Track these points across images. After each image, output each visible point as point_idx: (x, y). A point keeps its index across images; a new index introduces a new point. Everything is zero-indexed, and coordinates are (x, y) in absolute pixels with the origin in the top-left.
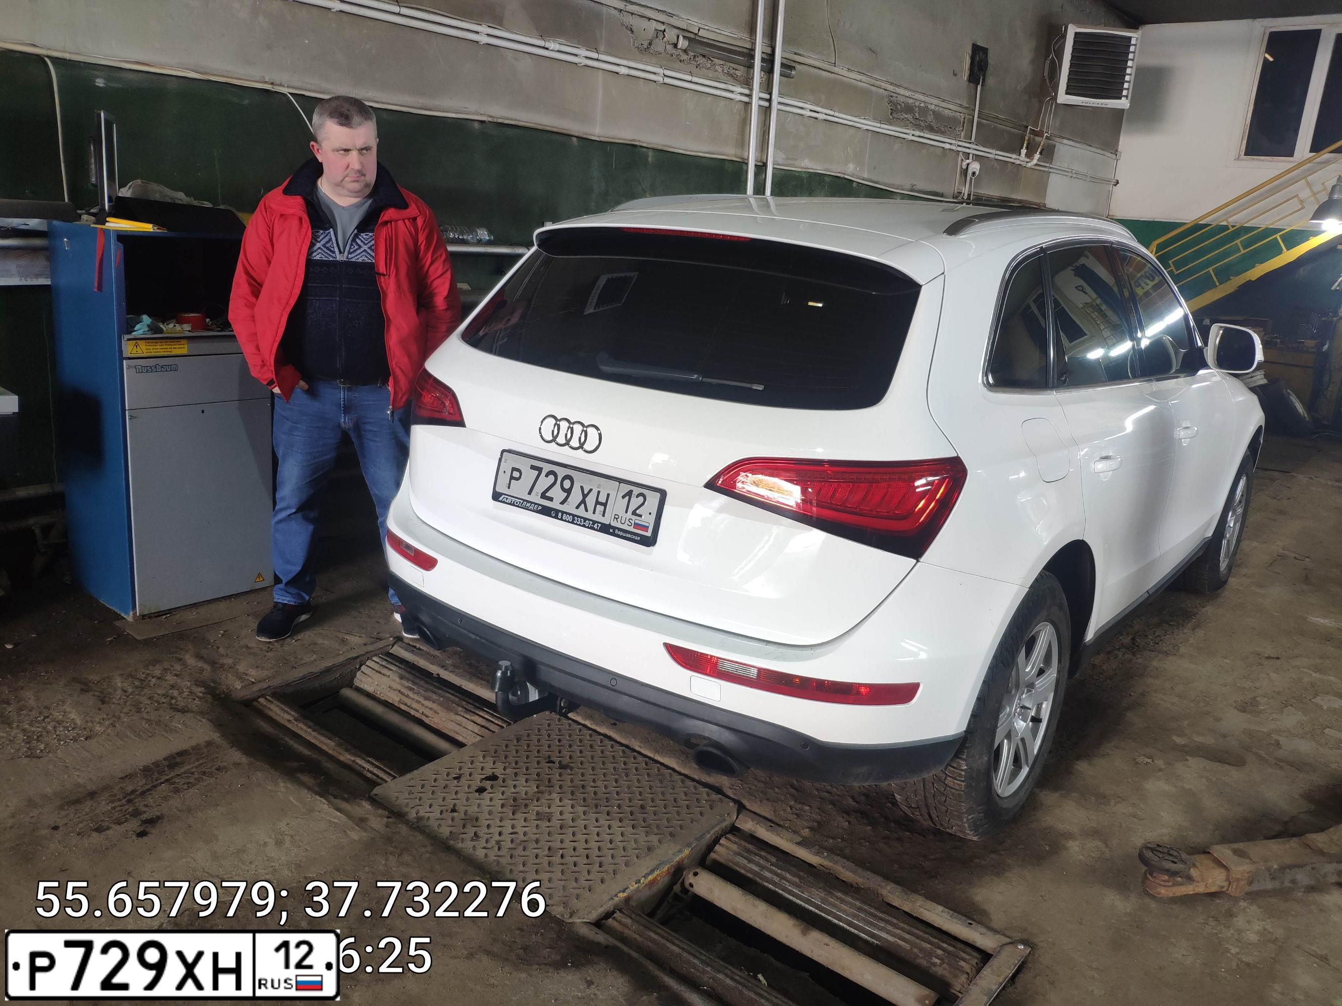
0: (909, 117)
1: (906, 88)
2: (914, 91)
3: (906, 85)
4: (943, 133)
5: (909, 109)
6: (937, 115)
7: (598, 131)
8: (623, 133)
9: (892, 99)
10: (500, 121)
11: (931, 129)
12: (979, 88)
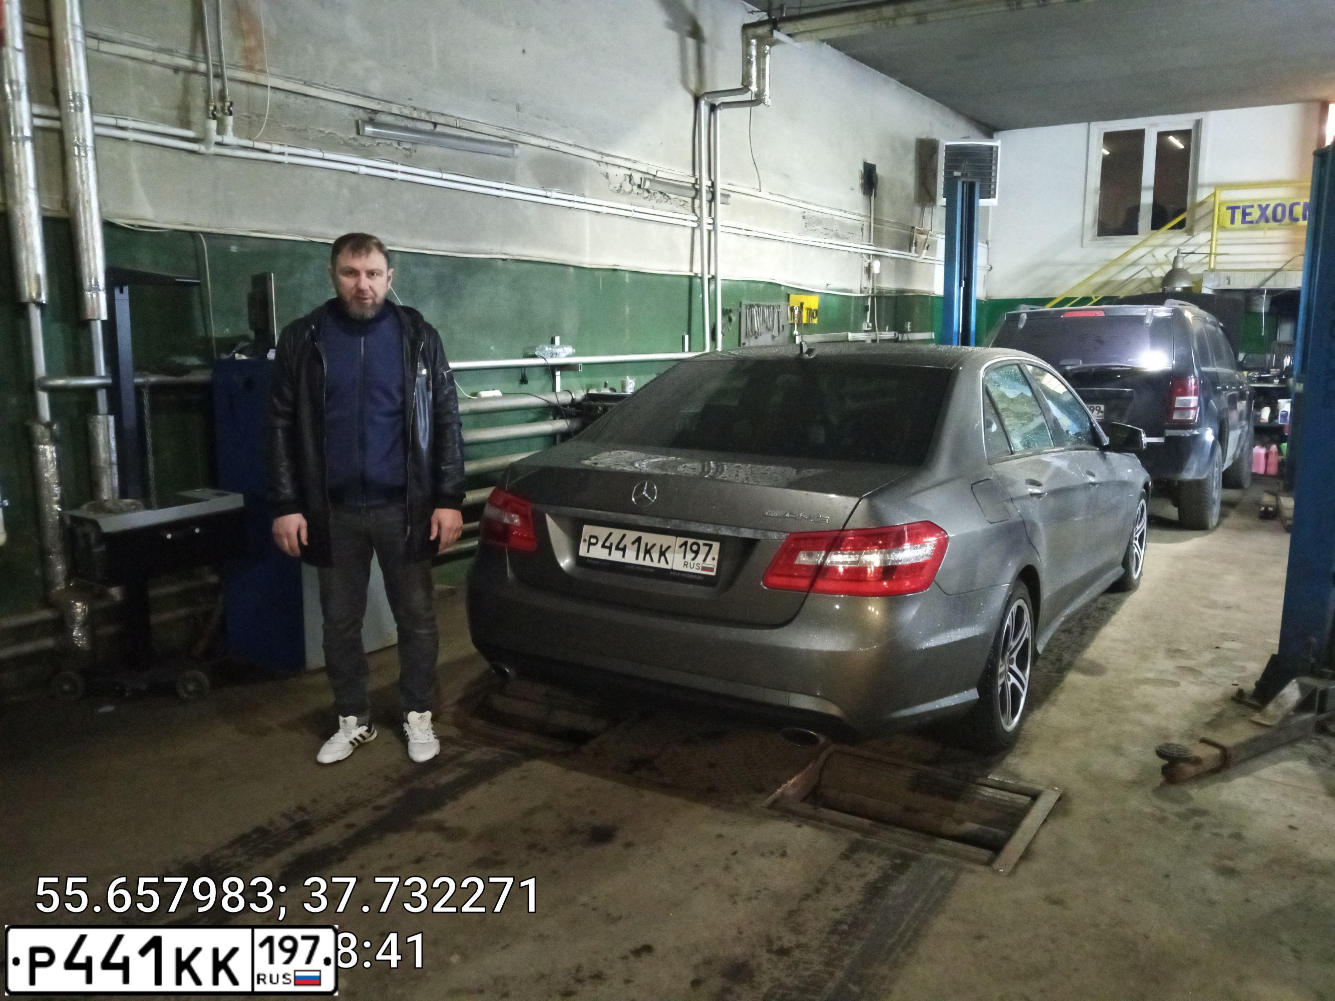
0: (819, 228)
2: (822, 206)
3: (816, 202)
4: (847, 238)
5: (819, 221)
6: (842, 225)
7: (588, 260)
8: (606, 261)
9: (805, 214)
10: (518, 258)
11: (837, 236)
12: (873, 198)
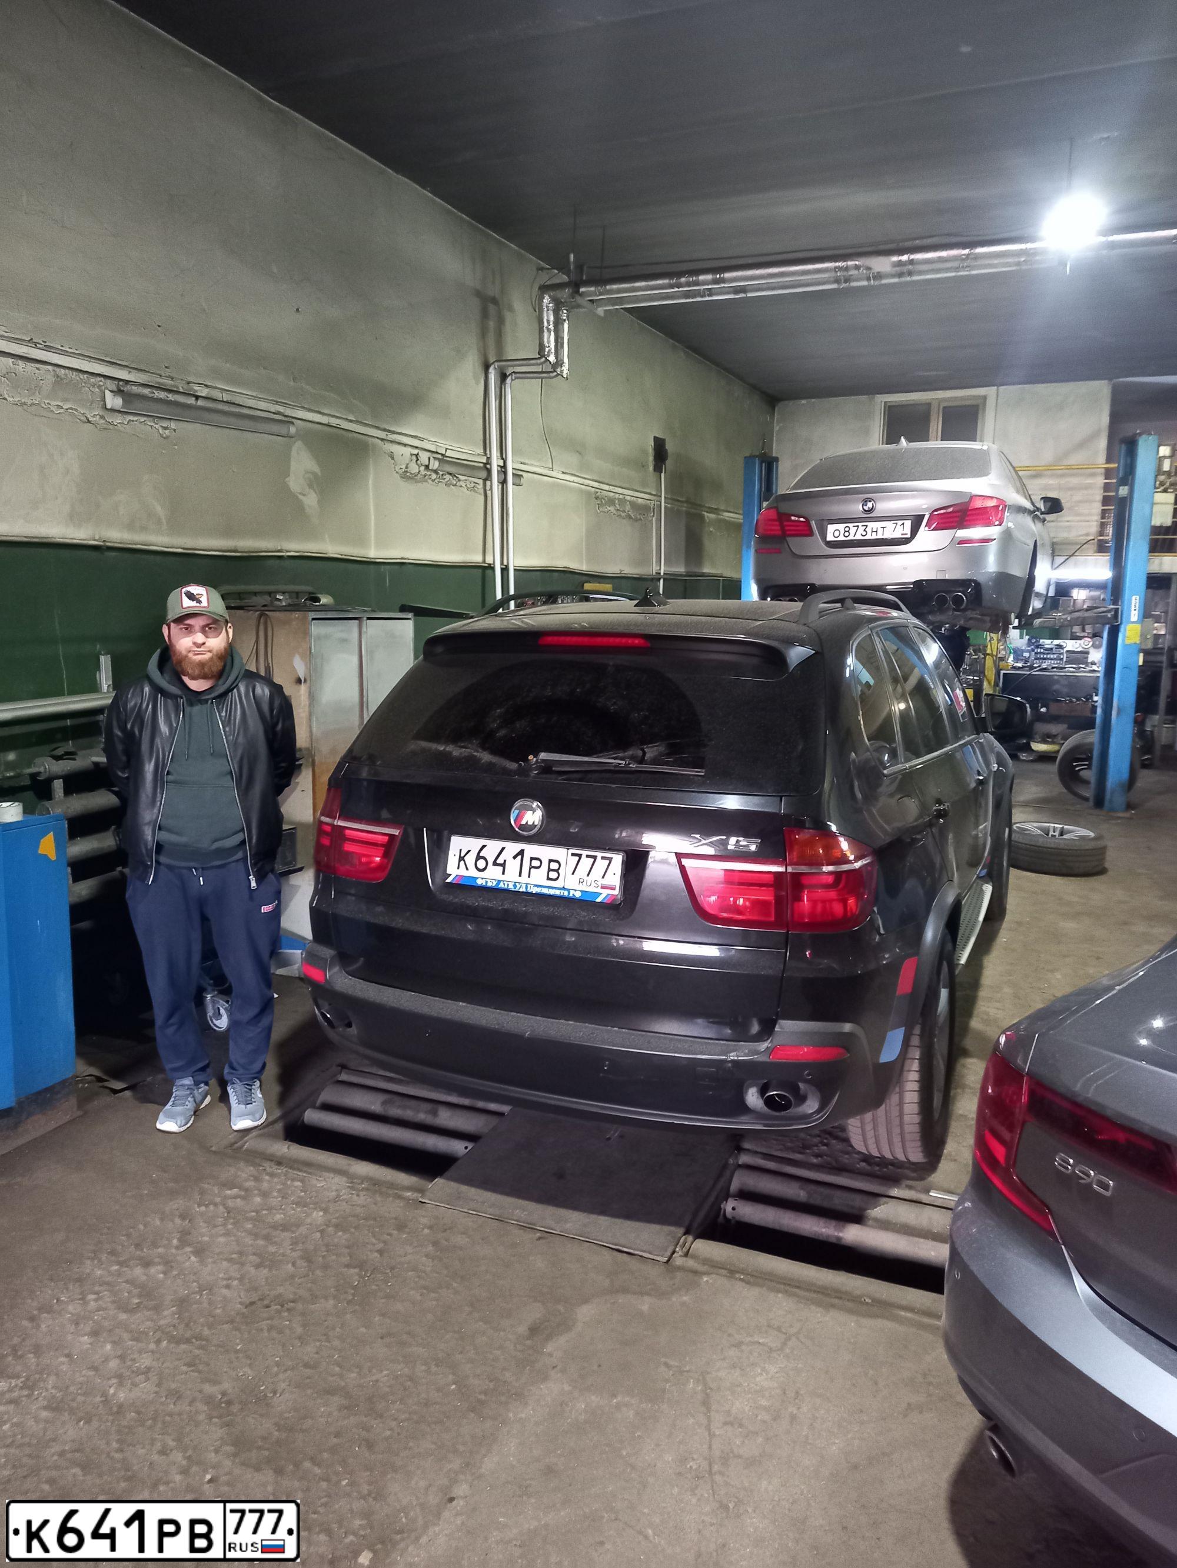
0: (612, 509)
1: (607, 484)
2: (613, 486)
3: (607, 482)
4: (639, 519)
5: (611, 502)
6: (633, 505)
7: (373, 553)
8: (395, 553)
9: (598, 495)
10: (299, 554)
11: (629, 518)
12: (663, 475)
